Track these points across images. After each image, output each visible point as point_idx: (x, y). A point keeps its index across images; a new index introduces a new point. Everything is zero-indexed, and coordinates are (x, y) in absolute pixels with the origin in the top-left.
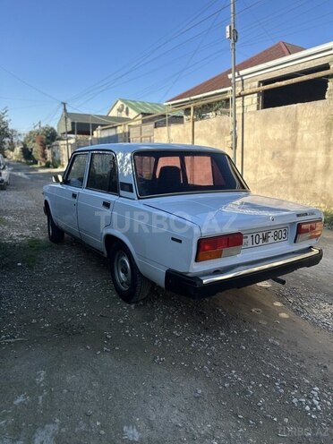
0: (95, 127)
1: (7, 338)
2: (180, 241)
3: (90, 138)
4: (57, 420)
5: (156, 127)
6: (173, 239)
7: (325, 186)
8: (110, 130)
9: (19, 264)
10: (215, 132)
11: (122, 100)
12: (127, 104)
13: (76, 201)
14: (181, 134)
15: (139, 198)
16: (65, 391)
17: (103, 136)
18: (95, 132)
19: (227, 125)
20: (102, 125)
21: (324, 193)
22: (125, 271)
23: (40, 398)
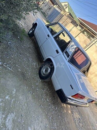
0: (57, 4)
1: (8, 67)
2: (73, 89)
3: (52, 5)
4: (15, 113)
5: (71, 22)
6: (71, 85)
7: (93, 78)
8: (59, 10)
9: (19, 37)
10: (83, 40)
11: (68, 3)
12: (68, 5)
13: (48, 38)
14: (75, 31)
15: (68, 61)
16: (19, 102)
17: (56, 9)
18: (55, 6)
19: (87, 42)
20: (58, 6)
21: (91, 79)
22: (46, 71)
23: (12, 100)
